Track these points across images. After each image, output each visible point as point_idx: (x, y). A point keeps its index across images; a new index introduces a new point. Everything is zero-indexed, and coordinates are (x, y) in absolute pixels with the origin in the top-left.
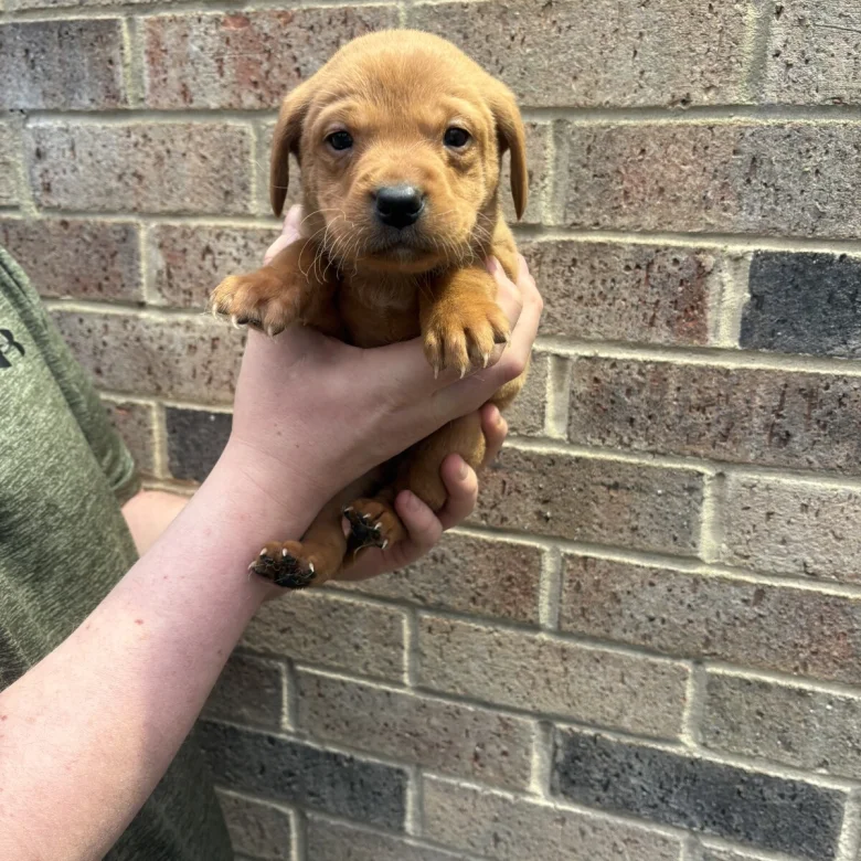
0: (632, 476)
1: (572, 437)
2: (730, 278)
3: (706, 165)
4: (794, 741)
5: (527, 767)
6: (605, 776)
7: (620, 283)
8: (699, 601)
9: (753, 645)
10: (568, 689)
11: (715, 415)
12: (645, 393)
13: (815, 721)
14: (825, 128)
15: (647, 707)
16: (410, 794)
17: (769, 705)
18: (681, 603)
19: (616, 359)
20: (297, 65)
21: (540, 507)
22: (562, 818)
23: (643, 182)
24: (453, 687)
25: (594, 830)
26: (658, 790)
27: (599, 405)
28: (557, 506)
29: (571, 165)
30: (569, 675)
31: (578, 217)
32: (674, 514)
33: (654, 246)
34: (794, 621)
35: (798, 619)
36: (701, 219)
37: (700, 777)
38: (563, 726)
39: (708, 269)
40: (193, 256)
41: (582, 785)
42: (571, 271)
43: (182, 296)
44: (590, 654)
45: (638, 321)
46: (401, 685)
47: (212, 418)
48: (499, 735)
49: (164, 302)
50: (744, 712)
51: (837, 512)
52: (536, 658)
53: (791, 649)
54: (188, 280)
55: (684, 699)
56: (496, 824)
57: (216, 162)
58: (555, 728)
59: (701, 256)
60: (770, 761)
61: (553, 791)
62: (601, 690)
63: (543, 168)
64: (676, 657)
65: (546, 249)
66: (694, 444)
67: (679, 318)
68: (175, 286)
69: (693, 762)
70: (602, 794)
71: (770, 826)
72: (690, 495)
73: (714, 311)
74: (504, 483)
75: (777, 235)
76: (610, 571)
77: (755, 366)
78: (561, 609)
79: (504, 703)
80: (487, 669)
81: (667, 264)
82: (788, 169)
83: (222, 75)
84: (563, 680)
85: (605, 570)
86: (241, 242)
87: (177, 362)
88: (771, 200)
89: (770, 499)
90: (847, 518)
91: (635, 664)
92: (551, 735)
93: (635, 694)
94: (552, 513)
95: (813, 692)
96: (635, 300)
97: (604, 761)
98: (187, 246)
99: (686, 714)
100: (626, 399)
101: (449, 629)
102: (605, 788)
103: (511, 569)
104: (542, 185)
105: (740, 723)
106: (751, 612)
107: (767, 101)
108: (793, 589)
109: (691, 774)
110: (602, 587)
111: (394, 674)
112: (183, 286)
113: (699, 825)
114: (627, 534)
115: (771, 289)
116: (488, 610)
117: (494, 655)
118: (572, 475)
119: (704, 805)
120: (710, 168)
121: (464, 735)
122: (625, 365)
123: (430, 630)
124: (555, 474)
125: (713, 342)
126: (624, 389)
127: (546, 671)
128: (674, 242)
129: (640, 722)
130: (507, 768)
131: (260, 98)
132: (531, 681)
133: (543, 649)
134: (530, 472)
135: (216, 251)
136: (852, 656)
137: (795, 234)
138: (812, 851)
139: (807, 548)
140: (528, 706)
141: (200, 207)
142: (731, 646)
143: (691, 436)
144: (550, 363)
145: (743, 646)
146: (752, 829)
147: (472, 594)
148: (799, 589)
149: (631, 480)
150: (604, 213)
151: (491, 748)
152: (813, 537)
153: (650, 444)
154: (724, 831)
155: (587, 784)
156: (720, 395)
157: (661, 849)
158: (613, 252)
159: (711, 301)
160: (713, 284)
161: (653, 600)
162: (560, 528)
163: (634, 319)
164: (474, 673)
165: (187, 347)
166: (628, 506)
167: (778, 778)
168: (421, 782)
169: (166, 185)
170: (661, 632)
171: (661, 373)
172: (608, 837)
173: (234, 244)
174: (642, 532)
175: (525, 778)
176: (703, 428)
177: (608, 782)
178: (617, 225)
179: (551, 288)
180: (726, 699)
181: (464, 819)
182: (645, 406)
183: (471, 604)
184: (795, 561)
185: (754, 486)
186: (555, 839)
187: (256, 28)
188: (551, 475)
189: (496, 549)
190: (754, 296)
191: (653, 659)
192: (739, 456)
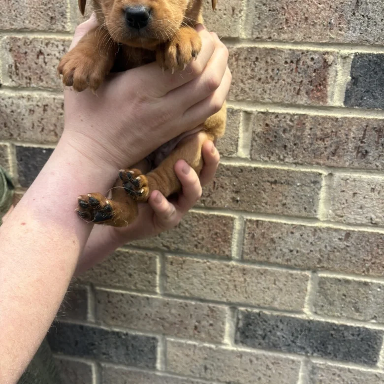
0: (284, 177)
1: (253, 157)
2: (341, 68)
3: (332, 4)
4: (361, 307)
5: (222, 331)
6: (264, 332)
7: (282, 71)
8: (316, 241)
9: (343, 261)
10: (246, 289)
11: (329, 143)
12: (293, 131)
13: (371, 297)
15: (287, 296)
16: (159, 350)
17: (349, 290)
18: (307, 242)
19: (278, 113)
21: (234, 195)
22: (241, 355)
23: (297, 14)
24: (184, 293)
25: (257, 359)
26: (291, 337)
27: (268, 138)
28: (243, 194)
29: (257, 4)
30: (246, 282)
31: (259, 34)
32: (306, 196)
33: (301, 50)
34: (364, 248)
35: (366, 247)
36: (327, 35)
37: (313, 329)
38: (242, 309)
39: (329, 63)
40: (31, 56)
41: (252, 338)
42: (255, 64)
43: (25, 81)
44: (258, 271)
45: (291, 92)
46: (155, 293)
47: (44, 151)
48: (208, 316)
49: (14, 84)
50: (336, 295)
52: (229, 274)
53: (362, 262)
54: (28, 71)
55: (306, 290)
56: (206, 361)
58: (238, 310)
59: (326, 56)
60: (348, 318)
61: (236, 342)
62: (263, 289)
63: (241, 6)
64: (303, 270)
65: (241, 52)
66: (317, 158)
67: (313, 90)
68: (20, 75)
69: (310, 322)
70: (262, 341)
71: (347, 350)
72: (315, 185)
73: (331, 86)
74: (215, 183)
75: (368, 44)
76: (270, 227)
77: (351, 116)
78: (243, 248)
79: (211, 299)
80: (203, 282)
81: (307, 60)
82: (375, 7)
84: (243, 285)
85: (268, 227)
86: (61, 48)
87: (22, 119)
88: (365, 25)
89: (355, 186)
91: (281, 274)
92: (236, 314)
93: (281, 290)
94: (241, 197)
95: (372, 283)
96: (289, 80)
97: (264, 325)
98: (27, 50)
99: (307, 298)
100: (283, 135)
101: (182, 262)
102: (264, 338)
103: (217, 229)
104: (240, 15)
105: (334, 301)
106: (342, 245)
108: (364, 232)
109: (308, 328)
110: (266, 236)
111: (151, 288)
112: (25, 74)
113: (311, 352)
114: (280, 207)
115: (362, 74)
116: (204, 251)
117: (206, 274)
118: (252, 177)
119: (314, 342)
120: (334, 6)
121: (189, 317)
122: (283, 116)
123: (172, 263)
124: (243, 177)
125: (330, 103)
126: (282, 129)
127: (234, 281)
128: (311, 48)
129: (283, 304)
130: (212, 332)
132: (226, 287)
133: (233, 270)
134: (229, 176)
135: (46, 54)
137: (377, 43)
138: (366, 360)
139: (373, 211)
140: (225, 300)
141: (35, 26)
142: (331, 262)
143: (316, 153)
144: (242, 116)
145: (338, 262)
146: (338, 352)
147: (196, 243)
148: (368, 232)
149: (284, 178)
150: (274, 32)
151: (204, 323)
152: (376, 204)
153: (294, 159)
154: (323, 354)
155: (255, 337)
156: (332, 132)
157: (291, 366)
158: (279, 54)
159: (330, 81)
160: (331, 71)
161: (292, 241)
162: (245, 205)
163: (289, 91)
164: (195, 284)
165: (28, 111)
166: (281, 193)
167: (352, 327)
168: (165, 343)
169: (14, 13)
170: (296, 257)
171: (302, 121)
172: (264, 363)
173: (57, 49)
174: (288, 206)
175: (222, 336)
176: (323, 150)
177: (266, 335)
178: (281, 39)
179: (244, 73)
180: (328, 289)
181: (188, 360)
182: (292, 138)
183: (195, 249)
184: (366, 217)
185: (348, 179)
186: (237, 366)
188: (240, 178)
189: (209, 219)
190: (353, 78)
191: (291, 271)
192: (341, 164)
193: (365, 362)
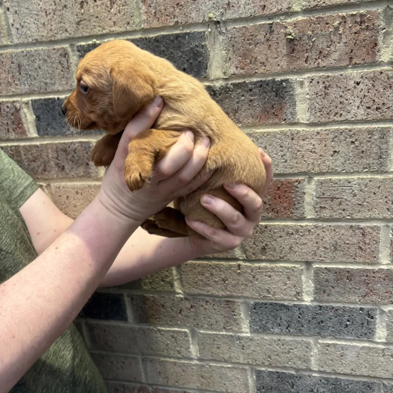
2: (27, 111)
11: (39, 163)
14: (36, 51)
36: (10, 89)
39: (18, 108)
45: (4, 131)
59: (15, 104)
66: (36, 174)
67: (16, 128)
73: (26, 124)
75: (36, 93)
77: (45, 142)
81: (5, 108)
82: (30, 67)
88: (29, 80)
107: (15, 43)
115: (41, 113)
120: (6, 70)
122: (5, 148)
125: (29, 136)
128: (4, 100)
137: (41, 92)
156: (38, 155)
159: (24, 120)
160: (22, 114)
163: (2, 131)
171: (18, 150)
176: (37, 168)
190: (37, 117)
192: (51, 177)
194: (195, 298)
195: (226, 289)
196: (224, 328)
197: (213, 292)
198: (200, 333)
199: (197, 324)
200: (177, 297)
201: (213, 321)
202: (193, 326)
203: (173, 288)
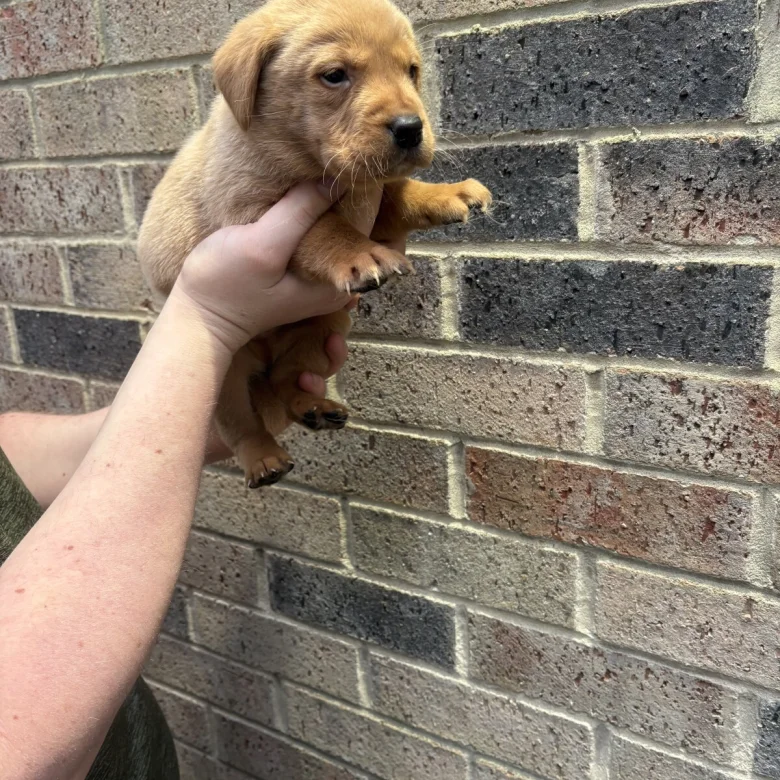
4: (413, 563)
5: (253, 587)
6: (300, 594)
8: (335, 447)
9: (375, 482)
10: (268, 521)
13: (423, 547)
15: (318, 535)
16: (189, 609)
17: (393, 532)
18: (325, 448)
20: (43, 41)
22: (280, 629)
24: (199, 522)
25: (301, 639)
26: (334, 605)
30: (267, 510)
34: (398, 462)
35: (399, 459)
37: (359, 595)
40: (10, 193)
41: (288, 602)
44: (277, 492)
47: (38, 315)
48: (233, 561)
50: (378, 540)
51: (409, 369)
52: (246, 497)
53: (399, 485)
54: (10, 211)
55: (339, 529)
56: (242, 634)
57: (12, 120)
58: (266, 554)
60: (400, 581)
61: (273, 607)
62: (288, 522)
63: (191, 104)
64: (330, 493)
69: (353, 581)
70: (301, 609)
71: (408, 636)
79: (232, 534)
80: (218, 507)
83: (5, 54)
84: (264, 514)
87: (13, 274)
89: (365, 361)
90: (417, 374)
91: (305, 500)
92: (264, 560)
93: (309, 525)
95: (418, 521)
97: (299, 582)
98: (5, 185)
99: (343, 541)
102: (302, 603)
104: (192, 117)
105: (377, 548)
106: (369, 455)
108: (391, 434)
109: (353, 592)
113: (364, 635)
117: (220, 495)
119: (365, 618)
121: (212, 561)
127: (253, 507)
129: (315, 549)
130: (241, 587)
131: (27, 68)
132: (245, 516)
135: (21, 188)
136: (438, 490)
138: (439, 659)
139: (395, 400)
140: (247, 536)
141: (8, 155)
142: (361, 483)
145: (369, 483)
146: (398, 639)
151: (230, 571)
152: (397, 390)
154: (381, 641)
155: (291, 601)
161: (307, 447)
164: (211, 510)
165: (17, 262)
167: (406, 595)
168: (193, 599)
170: (316, 472)
172: (310, 646)
173: (30, 182)
175: (254, 596)
180: (365, 528)
181: (222, 629)
184: (389, 411)
185: (355, 350)
186: (279, 647)
187: (18, 16)
191: (315, 496)
193: (438, 662)
194: (621, 655)
195: (704, 651)
196: (684, 745)
197: (670, 652)
198: (620, 740)
199: (615, 718)
200: (575, 642)
201: (657, 721)
202: (604, 719)
203: (570, 620)
